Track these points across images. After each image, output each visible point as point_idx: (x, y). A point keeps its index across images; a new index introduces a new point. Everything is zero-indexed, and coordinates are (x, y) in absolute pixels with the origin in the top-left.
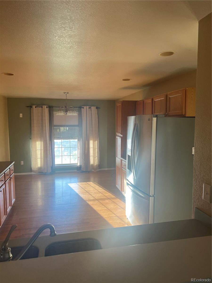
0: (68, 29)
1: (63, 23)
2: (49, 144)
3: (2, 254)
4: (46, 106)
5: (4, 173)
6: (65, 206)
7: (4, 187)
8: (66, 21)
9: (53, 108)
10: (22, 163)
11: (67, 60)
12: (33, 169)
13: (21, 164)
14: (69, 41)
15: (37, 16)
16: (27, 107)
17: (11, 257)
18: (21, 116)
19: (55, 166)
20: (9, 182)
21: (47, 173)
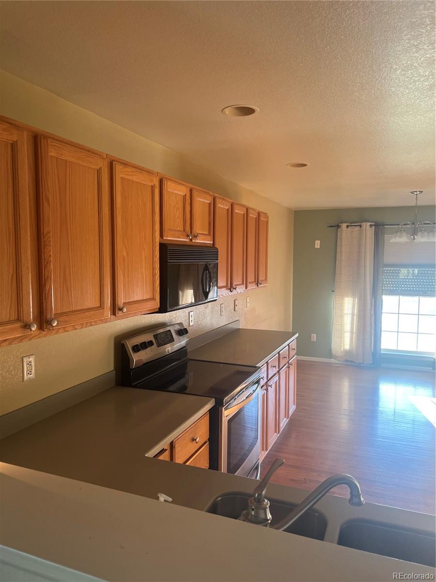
0: (426, 47)
1: (414, 36)
2: (371, 303)
3: (253, 507)
4: (369, 224)
5: (279, 353)
6: (398, 445)
7: (276, 378)
8: (422, 30)
9: (385, 226)
10: (314, 337)
11: (422, 117)
12: (334, 352)
13: (312, 340)
14: (427, 74)
15: (356, 37)
16: (331, 227)
17: (269, 520)
18: (317, 245)
19: (382, 352)
20: (286, 372)
21: (362, 365)
